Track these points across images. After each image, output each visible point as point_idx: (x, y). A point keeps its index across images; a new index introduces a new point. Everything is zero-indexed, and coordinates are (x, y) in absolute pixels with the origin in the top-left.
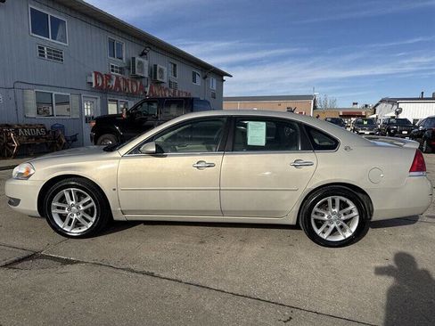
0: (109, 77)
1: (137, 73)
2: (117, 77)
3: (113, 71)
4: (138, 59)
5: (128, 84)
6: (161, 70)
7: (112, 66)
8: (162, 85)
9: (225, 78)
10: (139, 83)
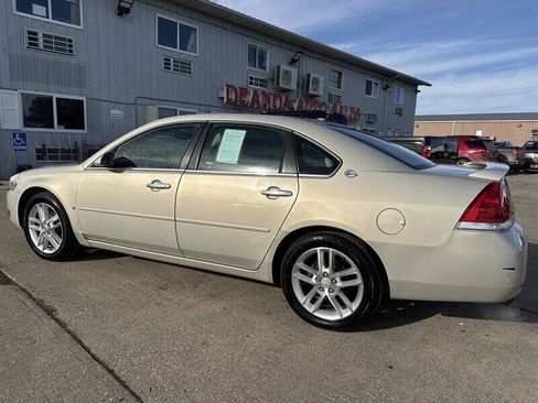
0: (244, 91)
1: (281, 85)
2: (255, 91)
3: (251, 83)
4: (284, 67)
5: (269, 99)
6: (316, 81)
7: (251, 78)
8: (317, 99)
9: (419, 88)
10: (284, 98)
